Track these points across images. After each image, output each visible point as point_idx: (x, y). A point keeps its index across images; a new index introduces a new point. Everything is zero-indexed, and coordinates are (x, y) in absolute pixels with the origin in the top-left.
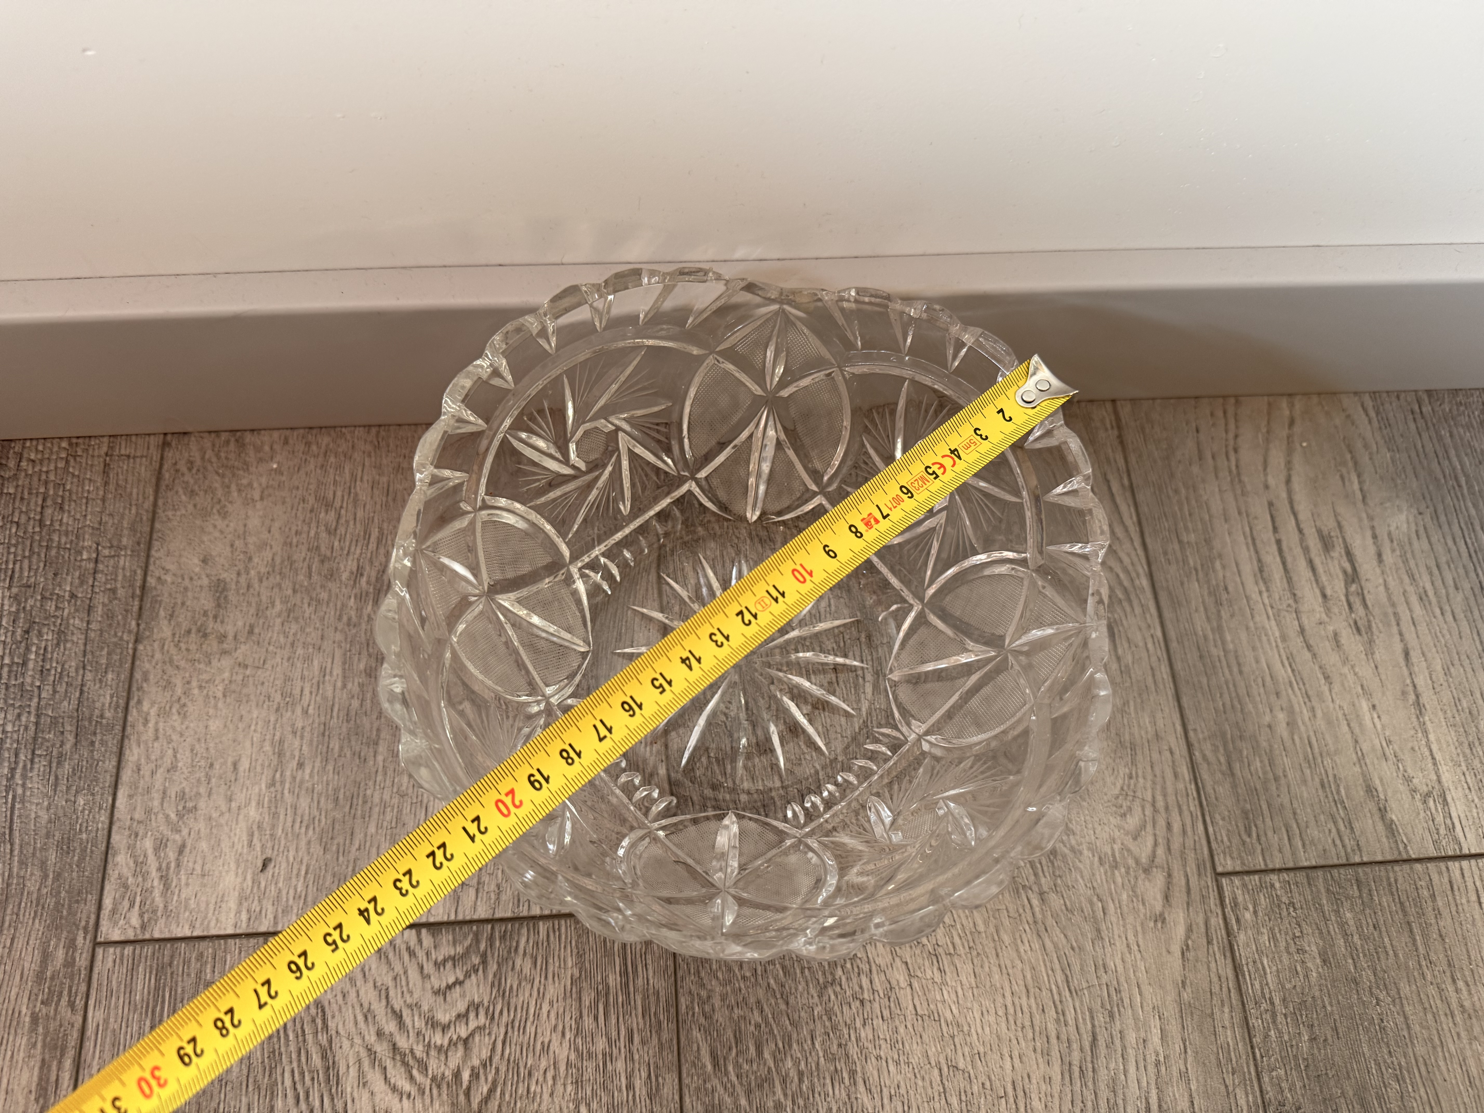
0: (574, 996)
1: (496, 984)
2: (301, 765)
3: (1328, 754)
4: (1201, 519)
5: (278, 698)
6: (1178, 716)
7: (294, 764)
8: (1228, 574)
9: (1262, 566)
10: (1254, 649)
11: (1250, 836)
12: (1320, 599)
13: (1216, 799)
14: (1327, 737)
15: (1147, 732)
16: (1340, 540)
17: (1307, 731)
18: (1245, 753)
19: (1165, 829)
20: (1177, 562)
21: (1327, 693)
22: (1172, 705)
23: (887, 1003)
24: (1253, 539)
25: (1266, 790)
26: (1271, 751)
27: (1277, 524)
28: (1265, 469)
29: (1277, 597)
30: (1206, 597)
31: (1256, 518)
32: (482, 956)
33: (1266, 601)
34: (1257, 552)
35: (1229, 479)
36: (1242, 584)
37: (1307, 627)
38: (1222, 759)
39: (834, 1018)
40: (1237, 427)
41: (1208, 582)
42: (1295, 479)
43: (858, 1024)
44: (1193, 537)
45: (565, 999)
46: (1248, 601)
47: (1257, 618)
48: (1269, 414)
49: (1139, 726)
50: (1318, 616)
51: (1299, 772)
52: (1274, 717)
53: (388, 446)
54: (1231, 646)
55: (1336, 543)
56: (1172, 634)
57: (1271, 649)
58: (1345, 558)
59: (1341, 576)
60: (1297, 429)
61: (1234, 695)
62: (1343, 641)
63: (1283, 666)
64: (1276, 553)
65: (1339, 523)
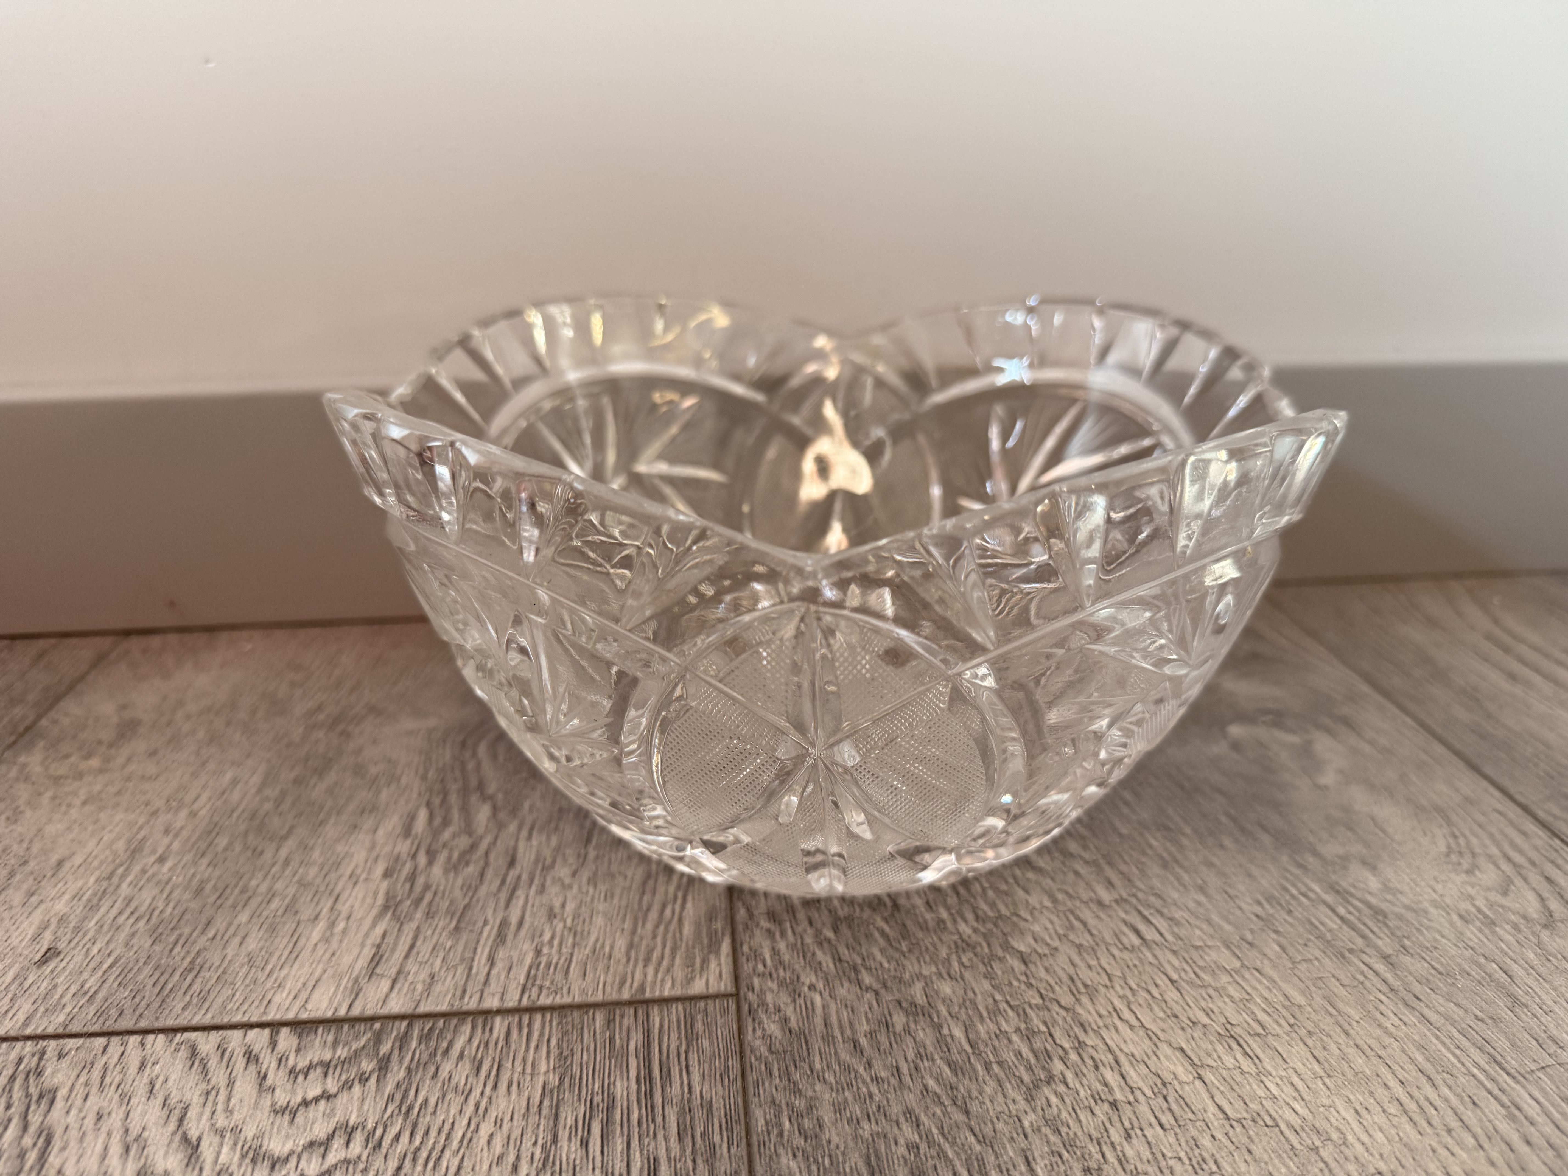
0: (545, 1111)
1: (398, 1097)
2: (161, 860)
5: (159, 803)
7: (152, 859)
23: (1165, 1105)
32: (380, 1061)
39: (1064, 1130)
43: (1116, 1135)
45: (526, 1116)
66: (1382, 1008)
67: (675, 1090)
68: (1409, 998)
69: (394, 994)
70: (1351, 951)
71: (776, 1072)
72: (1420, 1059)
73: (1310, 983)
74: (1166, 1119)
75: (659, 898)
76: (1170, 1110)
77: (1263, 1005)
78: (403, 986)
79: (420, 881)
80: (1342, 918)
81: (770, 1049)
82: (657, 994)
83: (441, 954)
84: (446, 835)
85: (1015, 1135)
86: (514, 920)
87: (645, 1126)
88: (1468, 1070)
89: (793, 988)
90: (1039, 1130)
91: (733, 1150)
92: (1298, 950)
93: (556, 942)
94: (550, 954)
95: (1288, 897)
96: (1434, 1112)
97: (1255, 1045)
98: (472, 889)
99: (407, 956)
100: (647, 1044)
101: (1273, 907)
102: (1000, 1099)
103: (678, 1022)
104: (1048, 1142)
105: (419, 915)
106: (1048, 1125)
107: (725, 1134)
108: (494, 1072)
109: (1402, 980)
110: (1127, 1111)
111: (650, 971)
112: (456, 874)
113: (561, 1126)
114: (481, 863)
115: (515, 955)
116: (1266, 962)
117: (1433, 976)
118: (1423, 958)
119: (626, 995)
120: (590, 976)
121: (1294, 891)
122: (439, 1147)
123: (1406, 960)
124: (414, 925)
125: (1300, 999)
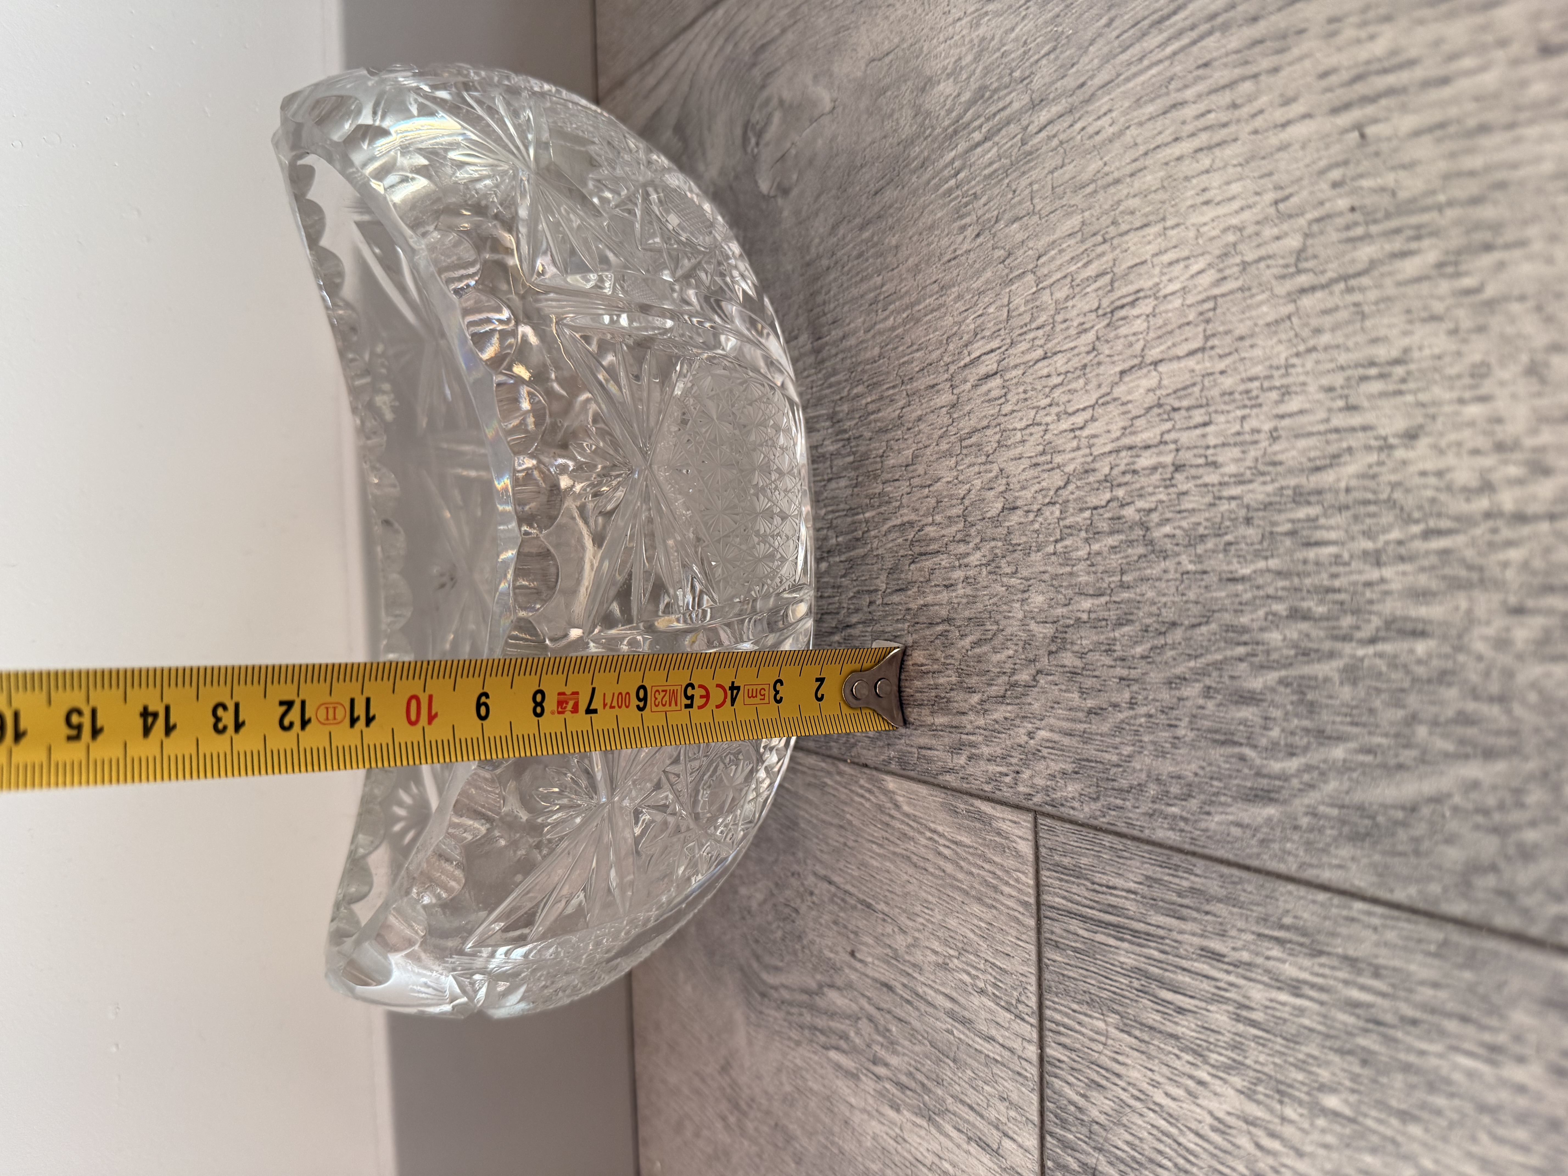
66: (1090, 130)
67: (1132, 907)
68: (1080, 95)
69: (1019, 1140)
70: (1024, 143)
71: (1119, 802)
72: (1150, 109)
73: (1058, 203)
74: (1199, 416)
75: (931, 856)
76: (1188, 409)
77: (1080, 264)
78: (1011, 1128)
79: (904, 1079)
80: (986, 139)
81: (1096, 799)
82: (1031, 891)
83: (980, 1083)
84: (857, 1041)
85: (1203, 584)
86: (948, 1005)
87: (1167, 948)
88: (1168, 58)
89: (1032, 755)
90: (1199, 556)
91: (1198, 871)
92: (1020, 203)
93: (973, 972)
94: (985, 982)
95: (959, 192)
96: (1212, 116)
97: (1124, 290)
98: (913, 1035)
99: (982, 1116)
100: (1084, 918)
101: (969, 214)
102: (1163, 585)
103: (1061, 880)
104: (1214, 551)
105: (939, 1092)
106: (1195, 546)
107: (1180, 874)
108: (1103, 1072)
109: (1060, 96)
110: (1186, 456)
111: (1007, 890)
112: (898, 1044)
113: (1162, 1028)
114: (888, 1016)
115: (983, 1014)
116: (1031, 245)
117: (1057, 58)
118: (1037, 61)
119: (1032, 922)
120: (1008, 950)
121: (952, 182)
122: (1175, 1146)
123: (1037, 82)
124: (950, 1100)
125: (1075, 221)
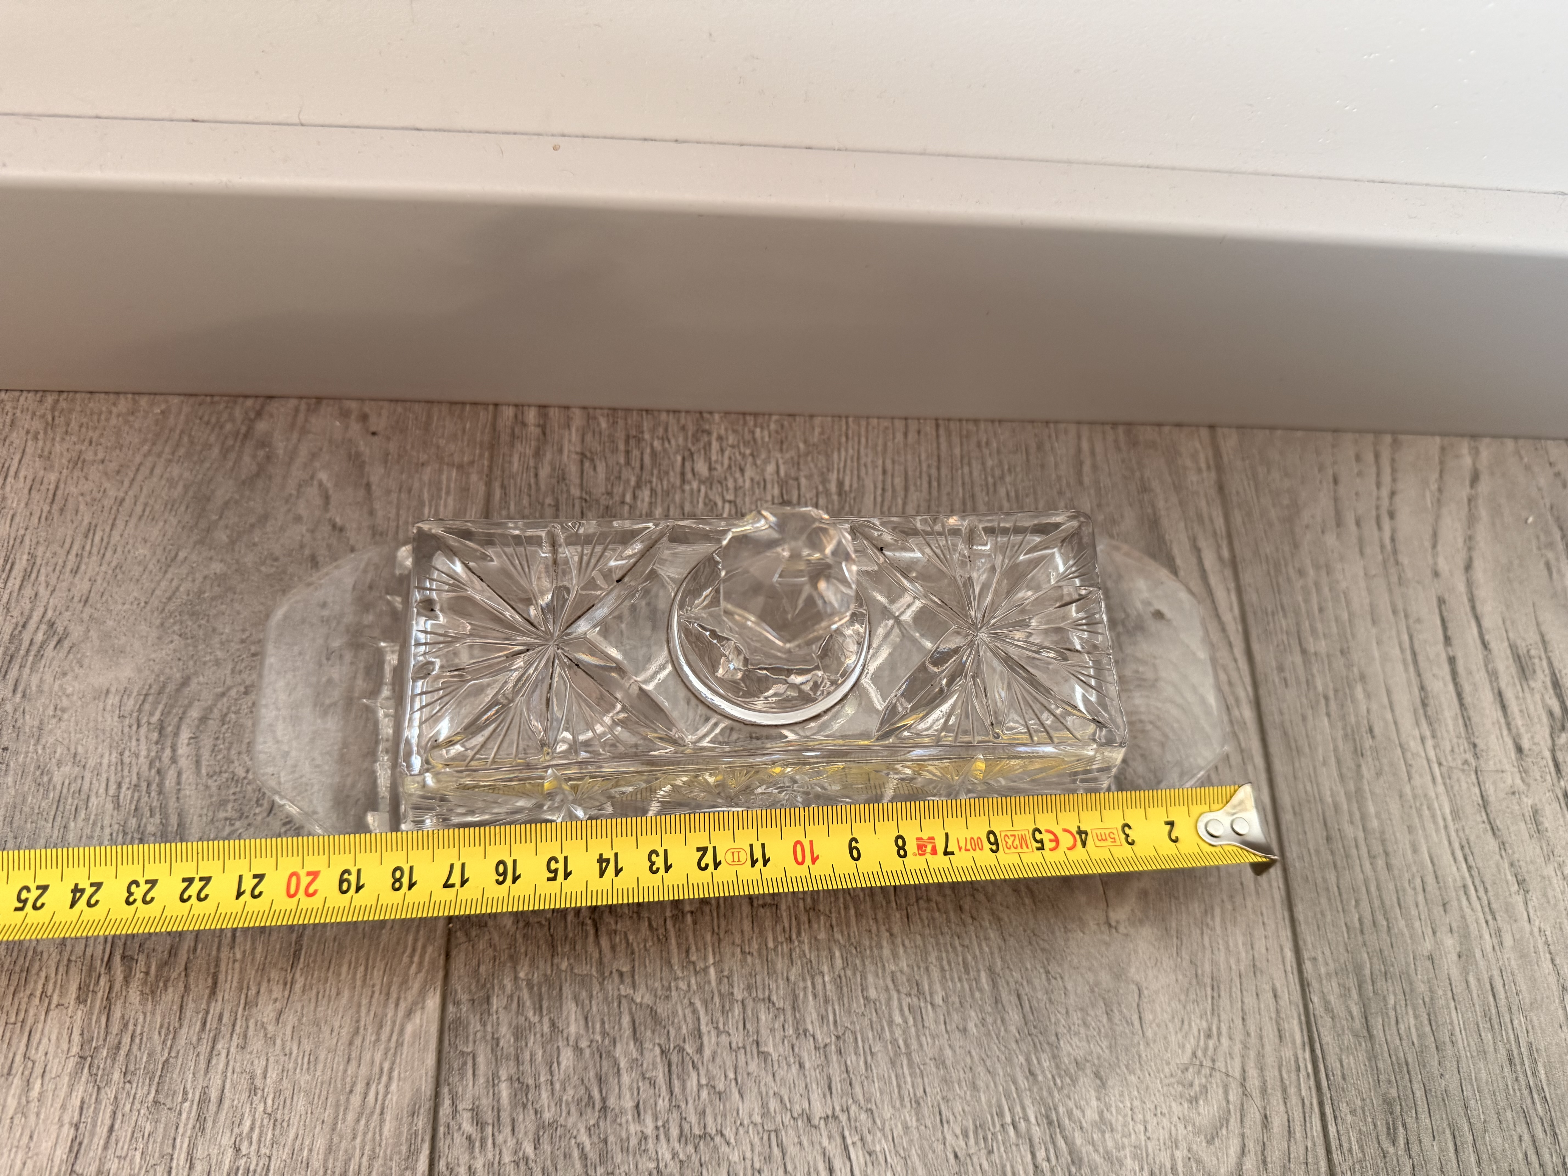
3: (1521, 1009)
4: (1337, 619)
6: (1289, 933)
8: (1374, 707)
9: (1427, 697)
10: (1410, 829)
11: (1394, 1143)
12: (1513, 754)
13: (1344, 1079)
14: (1520, 979)
15: (1238, 961)
16: (1545, 663)
17: (1489, 968)
18: (1391, 1001)
19: (1259, 1127)
20: (1298, 683)
21: (1521, 907)
22: (1280, 916)
24: (1414, 654)
25: (1422, 1065)
26: (1432, 999)
27: (1449, 633)
28: (1434, 546)
29: (1448, 748)
30: (1340, 743)
31: (1418, 621)
33: (1432, 754)
34: (1419, 675)
35: (1380, 557)
36: (1396, 723)
37: (1492, 799)
38: (1355, 1010)
40: (1394, 480)
41: (1343, 718)
42: (1478, 564)
44: (1322, 646)
46: (1403, 753)
47: (1417, 781)
48: (1442, 463)
49: (1227, 948)
50: (1509, 782)
51: (1476, 1037)
52: (1438, 943)
53: (68, 425)
54: (1375, 824)
55: (1537, 668)
56: (1285, 800)
57: (1437, 831)
58: (1551, 691)
59: (1545, 719)
60: (1484, 487)
61: (1377, 903)
62: (1547, 823)
63: (1455, 859)
64: (1449, 678)
65: (1542, 636)
